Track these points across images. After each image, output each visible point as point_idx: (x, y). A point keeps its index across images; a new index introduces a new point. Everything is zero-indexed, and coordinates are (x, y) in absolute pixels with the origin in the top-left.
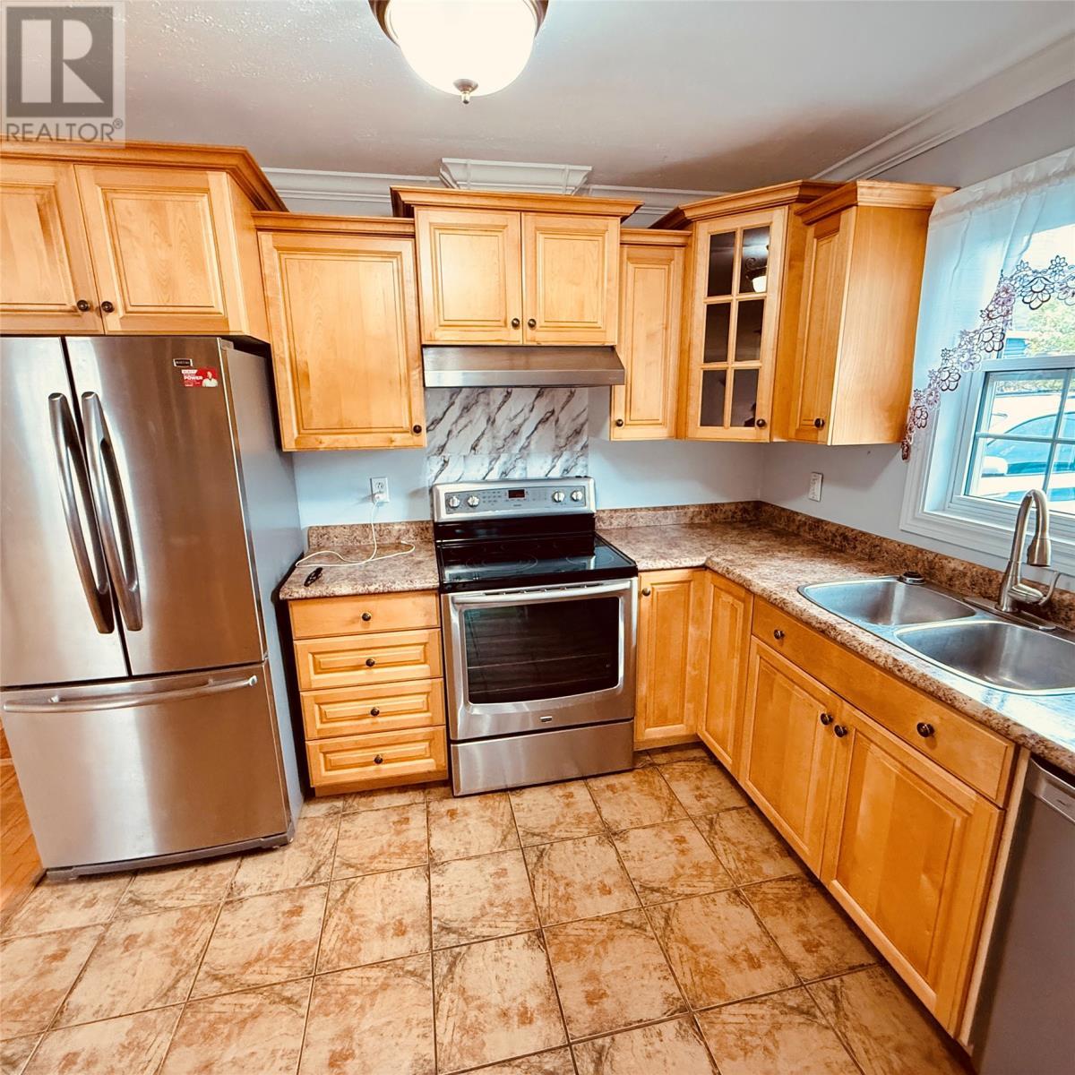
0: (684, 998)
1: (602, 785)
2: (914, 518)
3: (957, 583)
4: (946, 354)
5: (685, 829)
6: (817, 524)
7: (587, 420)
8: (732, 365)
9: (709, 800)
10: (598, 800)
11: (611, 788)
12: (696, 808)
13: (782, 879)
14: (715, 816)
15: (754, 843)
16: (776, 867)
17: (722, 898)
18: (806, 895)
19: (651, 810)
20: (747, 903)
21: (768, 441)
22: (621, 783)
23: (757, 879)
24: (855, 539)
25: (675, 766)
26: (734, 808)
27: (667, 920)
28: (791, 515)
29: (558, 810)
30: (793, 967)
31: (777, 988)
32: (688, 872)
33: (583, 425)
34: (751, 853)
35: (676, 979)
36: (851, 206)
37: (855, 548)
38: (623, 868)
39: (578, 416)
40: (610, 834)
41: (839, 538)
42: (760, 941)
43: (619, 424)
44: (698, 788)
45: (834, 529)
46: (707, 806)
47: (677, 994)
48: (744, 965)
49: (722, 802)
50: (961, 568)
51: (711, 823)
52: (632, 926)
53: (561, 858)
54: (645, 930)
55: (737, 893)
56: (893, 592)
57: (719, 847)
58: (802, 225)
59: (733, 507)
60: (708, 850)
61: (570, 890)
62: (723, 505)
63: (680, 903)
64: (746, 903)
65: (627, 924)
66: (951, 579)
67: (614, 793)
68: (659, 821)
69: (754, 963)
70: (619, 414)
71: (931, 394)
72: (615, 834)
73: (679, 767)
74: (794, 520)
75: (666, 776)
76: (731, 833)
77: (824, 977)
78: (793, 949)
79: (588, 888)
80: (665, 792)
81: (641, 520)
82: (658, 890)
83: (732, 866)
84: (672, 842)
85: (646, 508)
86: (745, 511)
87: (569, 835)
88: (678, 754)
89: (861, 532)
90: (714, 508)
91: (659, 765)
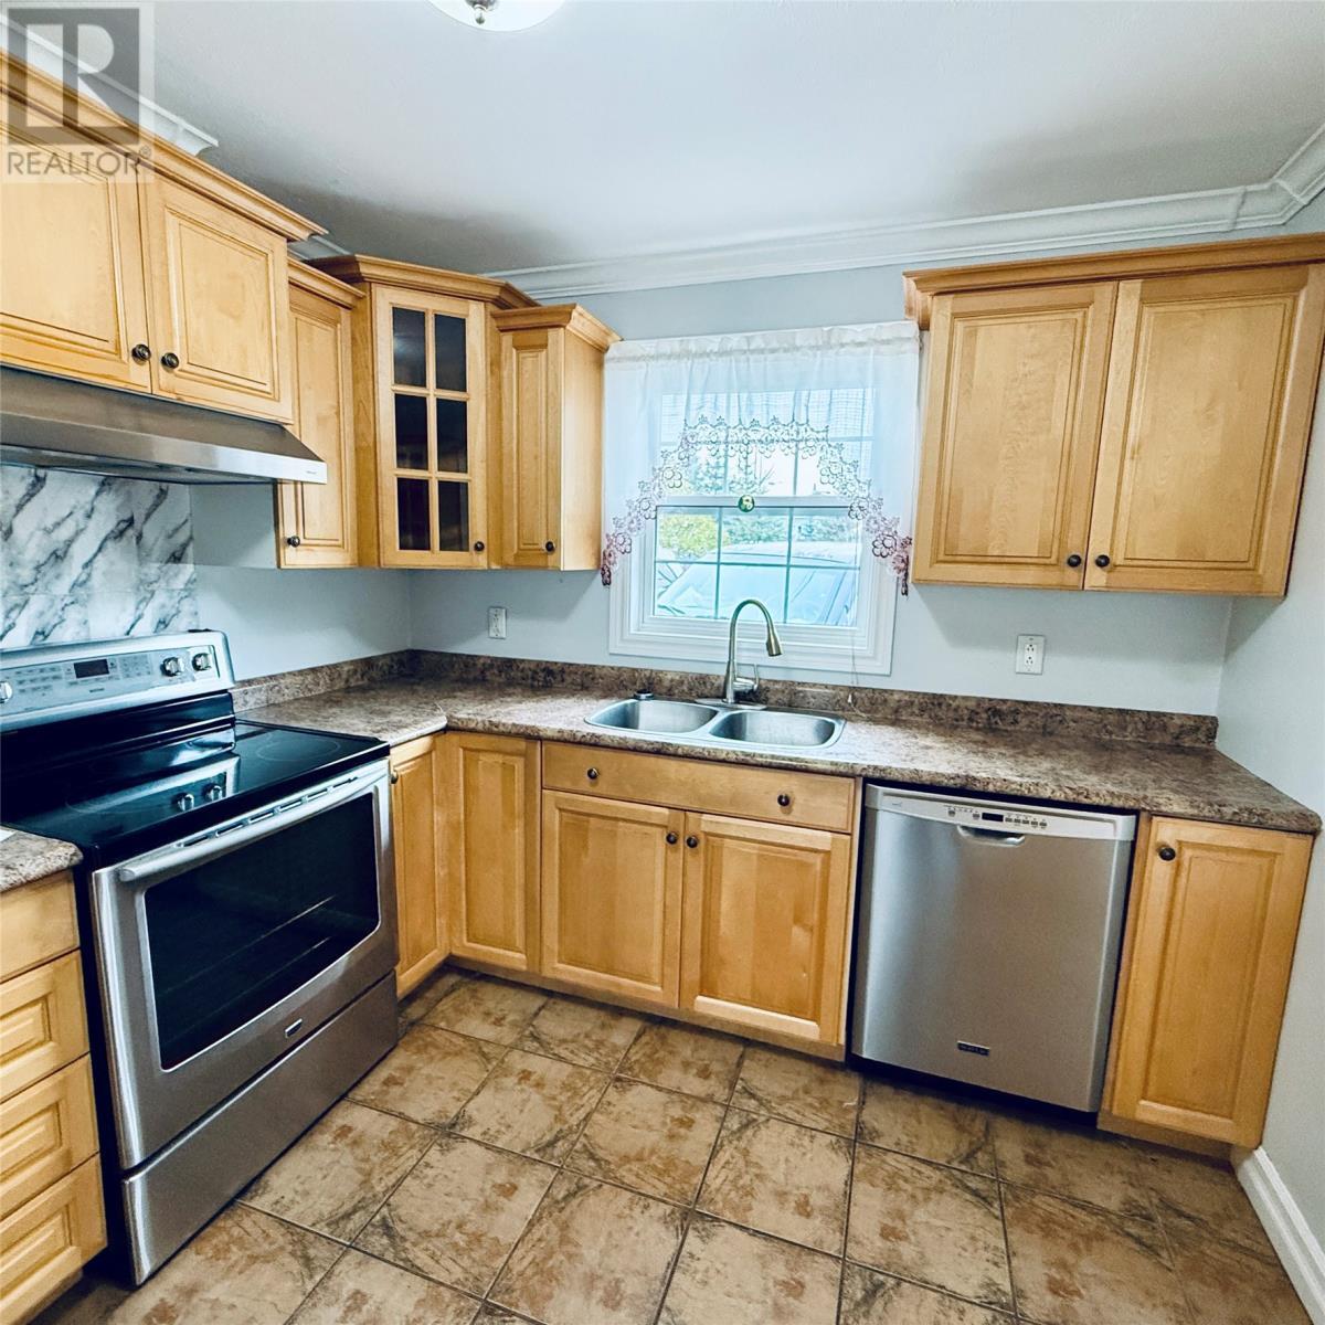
0: (674, 1205)
1: (377, 1088)
2: (622, 640)
4: (642, 486)
5: (517, 1061)
6: (509, 663)
8: (434, 475)
9: (510, 1018)
10: (389, 1106)
11: (390, 1082)
12: (507, 1035)
13: (636, 1040)
14: (531, 1028)
15: (588, 1027)
16: (622, 1034)
17: (612, 1095)
18: (663, 1038)
19: (468, 1071)
20: (635, 1081)
21: (486, 568)
22: (397, 1069)
23: (620, 1056)
24: (563, 671)
25: (440, 1007)
26: (540, 1009)
27: (592, 1157)
29: (348, 1159)
30: (708, 1099)
31: (718, 1125)
32: (563, 1098)
33: (184, 546)
34: (595, 1037)
35: (654, 1198)
36: (559, 326)
37: (563, 680)
38: (500, 1151)
39: (176, 530)
40: (448, 1131)
41: (542, 674)
42: (673, 1102)
43: (291, 542)
44: (488, 1014)
46: (514, 1024)
47: (668, 1209)
48: (683, 1131)
49: (524, 1012)
50: (677, 678)
51: (535, 1038)
52: (571, 1195)
53: (417, 1207)
54: (586, 1186)
55: (618, 1079)
56: (638, 711)
57: (564, 1053)
58: (497, 330)
59: (388, 661)
60: (558, 1065)
61: (469, 1228)
62: (377, 658)
63: (586, 1131)
64: (631, 1083)
65: (565, 1198)
66: (670, 690)
67: (402, 1084)
68: (485, 1075)
69: (687, 1123)
71: (632, 522)
72: (453, 1125)
73: (446, 1006)
74: (473, 666)
75: (443, 1024)
76: (561, 1033)
77: (732, 1086)
78: (695, 1086)
79: (487, 1207)
80: (460, 1042)
81: (286, 691)
82: (556, 1139)
83: (592, 1060)
84: (519, 1083)
85: (289, 673)
87: (398, 1174)
88: (430, 995)
89: (565, 664)
90: (368, 663)
91: (422, 1018)
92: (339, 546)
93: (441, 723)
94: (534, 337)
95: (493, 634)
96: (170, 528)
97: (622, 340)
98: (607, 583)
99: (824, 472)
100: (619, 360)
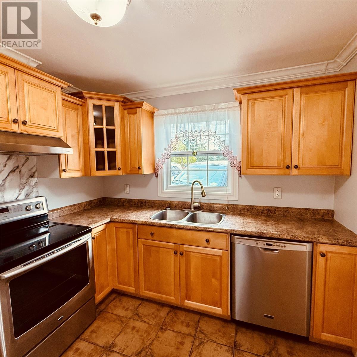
2: (162, 193)
3: (177, 207)
4: (165, 150)
5: (132, 323)
6: (130, 200)
7: (36, 170)
8: (106, 149)
9: (130, 308)
11: (93, 332)
12: (129, 314)
13: (168, 314)
14: (136, 312)
15: (153, 310)
16: (164, 312)
18: (175, 313)
19: (116, 327)
20: (167, 329)
21: (122, 174)
22: (96, 327)
23: (163, 320)
25: (110, 305)
26: (139, 305)
28: (119, 200)
30: (189, 335)
31: (192, 344)
33: (34, 173)
34: (155, 314)
36: (140, 107)
37: (145, 205)
39: (32, 169)
40: (109, 349)
41: (140, 203)
42: (178, 336)
43: (64, 171)
44: (124, 307)
45: (137, 201)
46: (132, 310)
48: (181, 346)
49: (134, 306)
50: (178, 203)
51: (137, 315)
55: (162, 328)
56: (166, 213)
57: (146, 320)
58: (123, 109)
60: (144, 324)
62: (93, 200)
63: (151, 348)
66: (175, 207)
68: (122, 328)
69: (183, 343)
70: (63, 167)
71: (163, 160)
72: (110, 347)
73: (112, 305)
74: (121, 201)
75: (110, 311)
76: (145, 313)
77: (196, 330)
78: (185, 330)
80: (114, 317)
81: (65, 212)
83: (154, 322)
84: (132, 331)
85: (66, 207)
86: (100, 201)
88: (107, 301)
89: (146, 200)
91: (104, 310)
92: (79, 171)
93: (109, 220)
94: (133, 111)
95: (126, 192)
96: (30, 168)
97: (158, 110)
98: (157, 177)
99: (215, 144)
100: (158, 116)
